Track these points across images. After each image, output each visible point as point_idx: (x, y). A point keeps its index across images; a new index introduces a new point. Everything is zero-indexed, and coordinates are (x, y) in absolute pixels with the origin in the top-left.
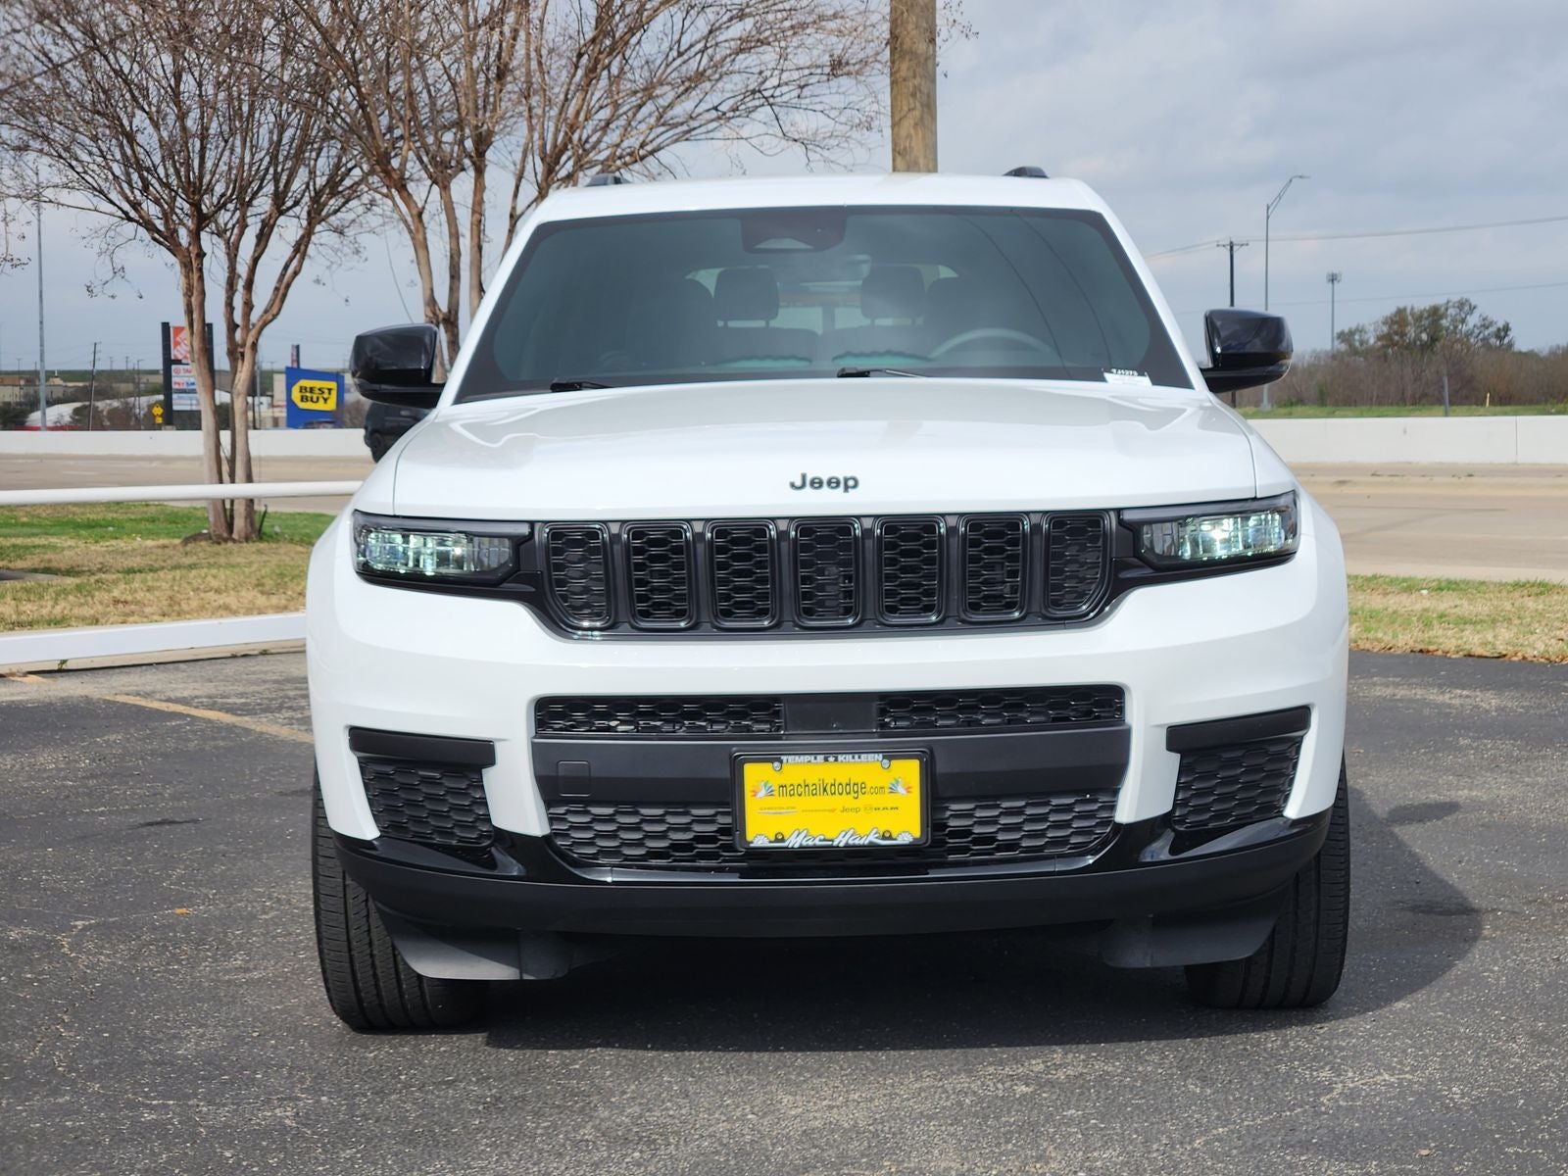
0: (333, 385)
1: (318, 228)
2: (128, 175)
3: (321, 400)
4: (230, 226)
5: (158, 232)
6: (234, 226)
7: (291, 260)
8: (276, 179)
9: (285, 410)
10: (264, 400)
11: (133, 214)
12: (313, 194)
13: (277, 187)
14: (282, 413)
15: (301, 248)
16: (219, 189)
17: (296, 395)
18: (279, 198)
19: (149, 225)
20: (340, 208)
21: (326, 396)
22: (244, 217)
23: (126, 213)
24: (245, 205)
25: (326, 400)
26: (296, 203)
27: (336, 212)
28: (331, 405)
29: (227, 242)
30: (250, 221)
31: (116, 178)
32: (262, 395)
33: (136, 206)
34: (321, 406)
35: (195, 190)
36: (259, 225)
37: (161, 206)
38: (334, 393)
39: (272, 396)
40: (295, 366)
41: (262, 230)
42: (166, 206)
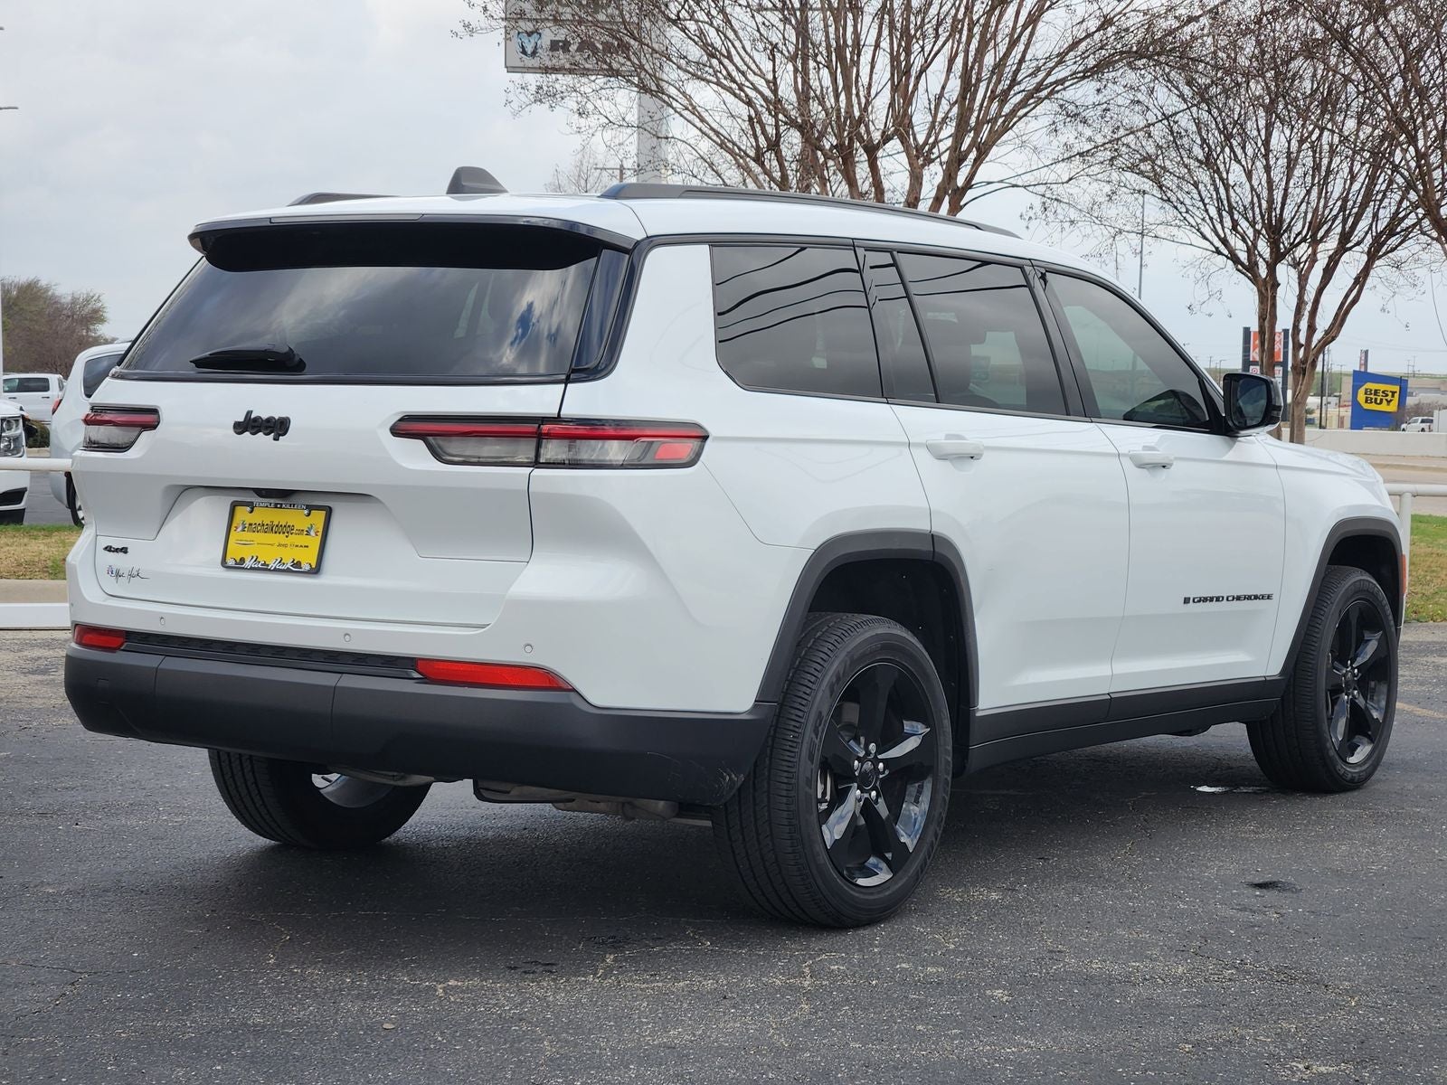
0: (1396, 388)
1: (1378, 263)
2: (1221, 216)
3: (1384, 402)
4: (1303, 259)
5: (1242, 264)
6: (1306, 261)
7: (1351, 290)
8: (1344, 221)
9: (1350, 409)
10: (1333, 400)
11: (1222, 249)
12: (1374, 234)
13: (1344, 227)
14: (1347, 413)
15: (1360, 280)
16: (1296, 229)
17: (1361, 397)
18: (1345, 237)
19: (1234, 258)
20: (1397, 246)
21: (1389, 398)
22: (1314, 253)
23: (1217, 248)
24: (1315, 242)
25: (1389, 402)
26: (1358, 244)
27: (1393, 250)
28: (1393, 407)
29: (1300, 273)
30: (1319, 256)
31: (1211, 219)
32: (1329, 396)
33: (1225, 241)
34: (1384, 407)
35: (1275, 230)
36: (1326, 261)
37: (1247, 243)
38: (1397, 395)
39: (1340, 397)
40: (1363, 370)
41: (1328, 265)
42: (1250, 244)
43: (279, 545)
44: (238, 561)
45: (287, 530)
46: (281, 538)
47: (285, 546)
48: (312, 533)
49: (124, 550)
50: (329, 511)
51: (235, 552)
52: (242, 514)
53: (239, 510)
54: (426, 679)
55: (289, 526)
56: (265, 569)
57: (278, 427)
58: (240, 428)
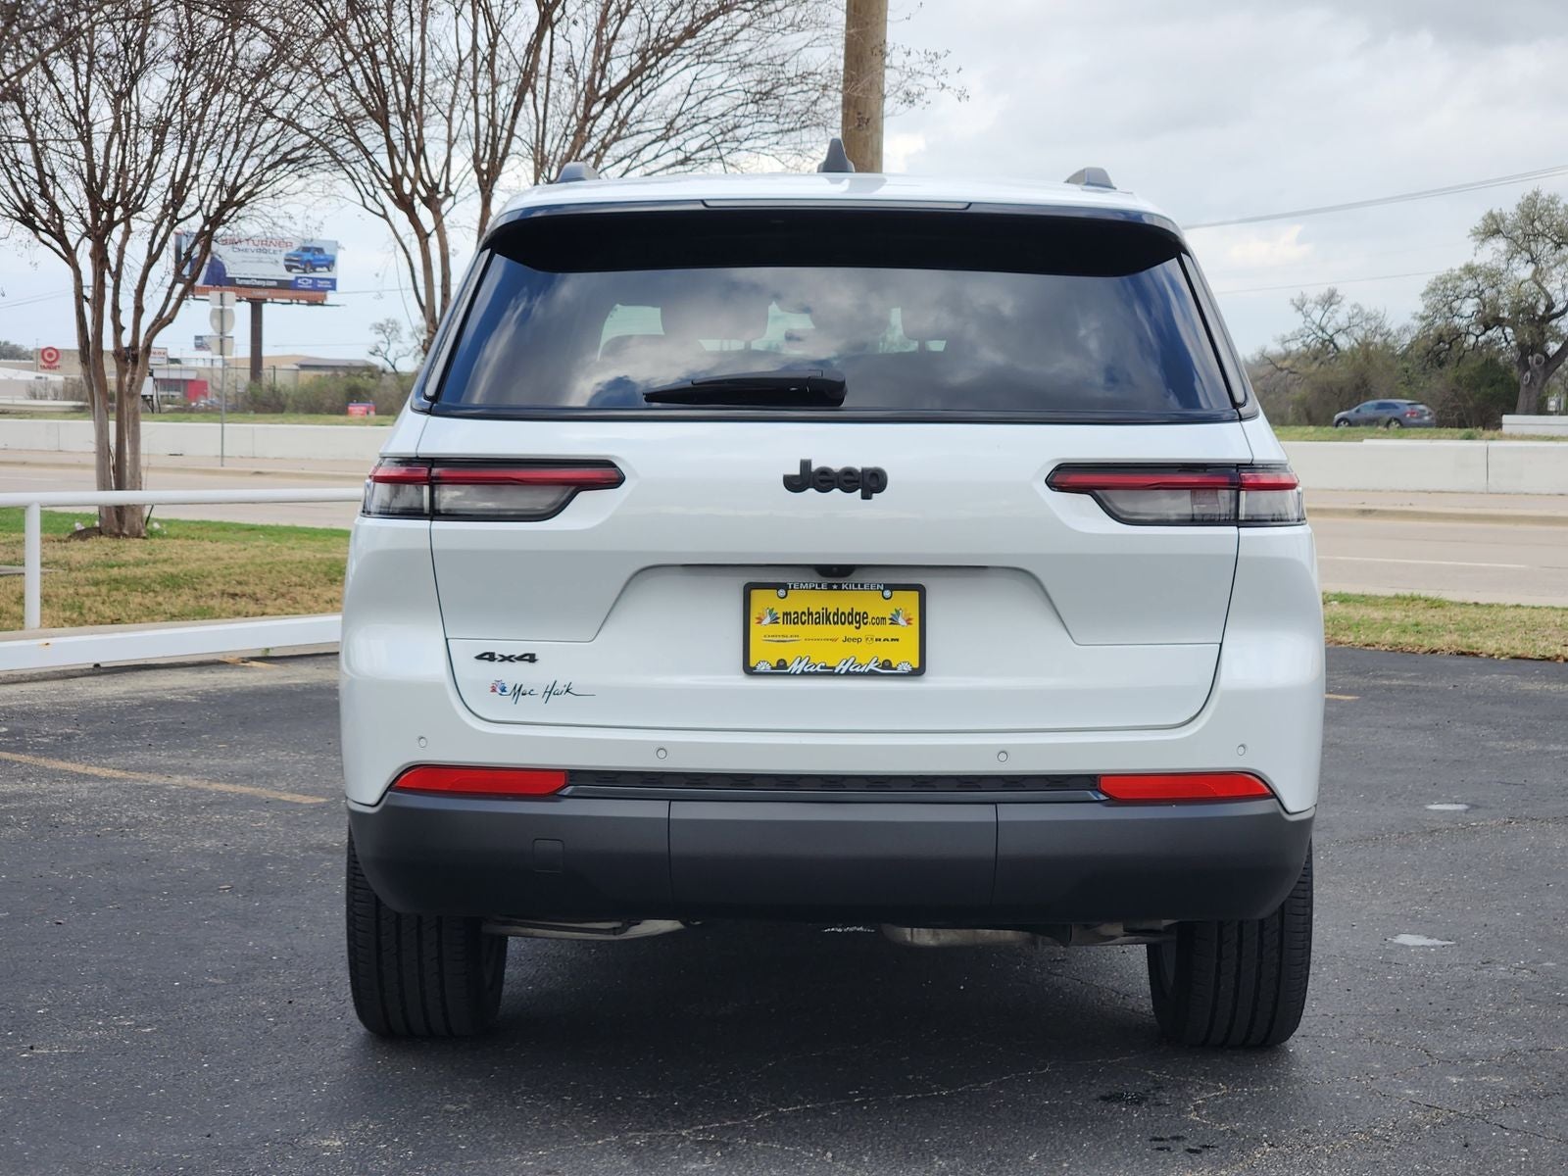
43: (846, 640)
44: (775, 665)
45: (858, 619)
46: (849, 630)
47: (859, 640)
48: (901, 621)
49: (532, 658)
50: (921, 590)
51: (764, 654)
52: (762, 600)
53: (756, 594)
54: (1113, 801)
55: (858, 614)
56: (829, 673)
57: (870, 482)
58: (793, 484)
